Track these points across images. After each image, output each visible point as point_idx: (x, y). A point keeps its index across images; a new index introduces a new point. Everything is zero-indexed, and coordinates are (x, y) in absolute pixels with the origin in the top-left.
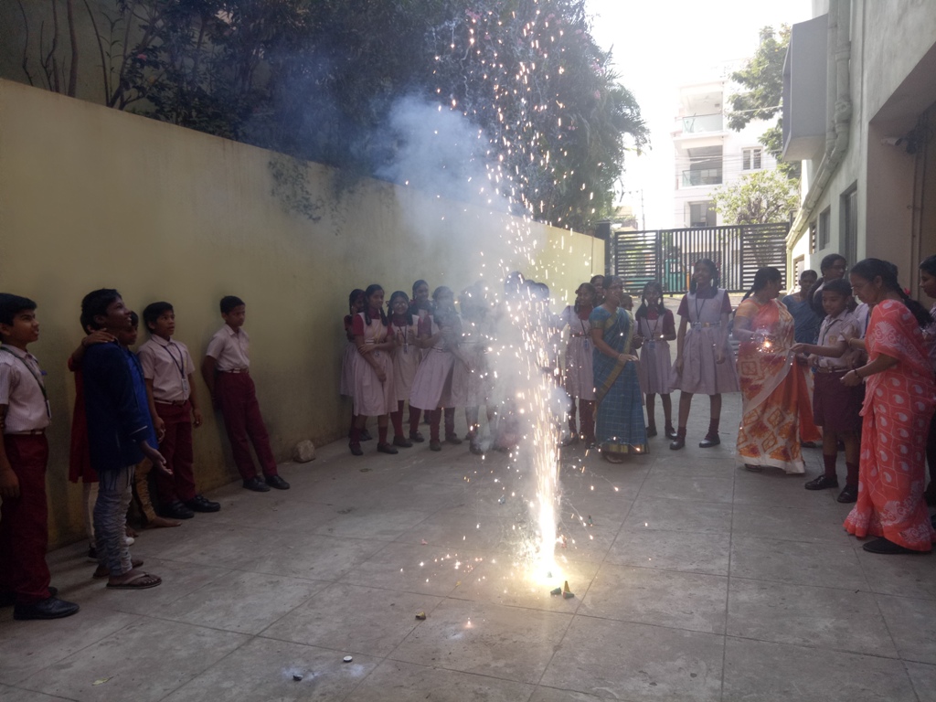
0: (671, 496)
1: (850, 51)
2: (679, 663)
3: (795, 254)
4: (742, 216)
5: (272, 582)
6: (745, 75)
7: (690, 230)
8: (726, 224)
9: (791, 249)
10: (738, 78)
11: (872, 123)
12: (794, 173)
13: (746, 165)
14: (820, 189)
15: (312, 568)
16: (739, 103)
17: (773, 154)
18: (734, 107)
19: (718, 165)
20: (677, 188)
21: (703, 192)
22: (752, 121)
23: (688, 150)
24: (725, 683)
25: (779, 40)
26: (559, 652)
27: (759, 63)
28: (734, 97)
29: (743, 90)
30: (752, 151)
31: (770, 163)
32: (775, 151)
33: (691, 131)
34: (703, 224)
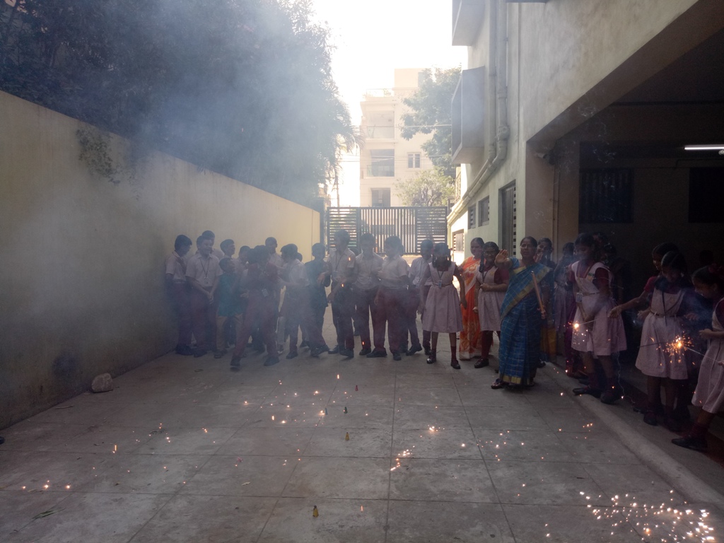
0: (419, 404)
1: (506, 93)
2: (479, 528)
3: (454, 228)
4: (416, 201)
6: (413, 102)
7: (371, 208)
8: (404, 206)
9: (451, 225)
10: (407, 102)
11: (529, 143)
12: (451, 175)
13: (410, 165)
16: (408, 120)
17: (430, 158)
18: (405, 123)
19: (391, 163)
20: (362, 177)
21: (383, 182)
22: (417, 134)
23: (371, 151)
24: (516, 539)
25: (434, 79)
26: (390, 532)
27: (422, 94)
28: (405, 116)
29: (411, 111)
30: (414, 156)
31: (427, 164)
32: (431, 155)
33: (372, 137)
34: (380, 204)
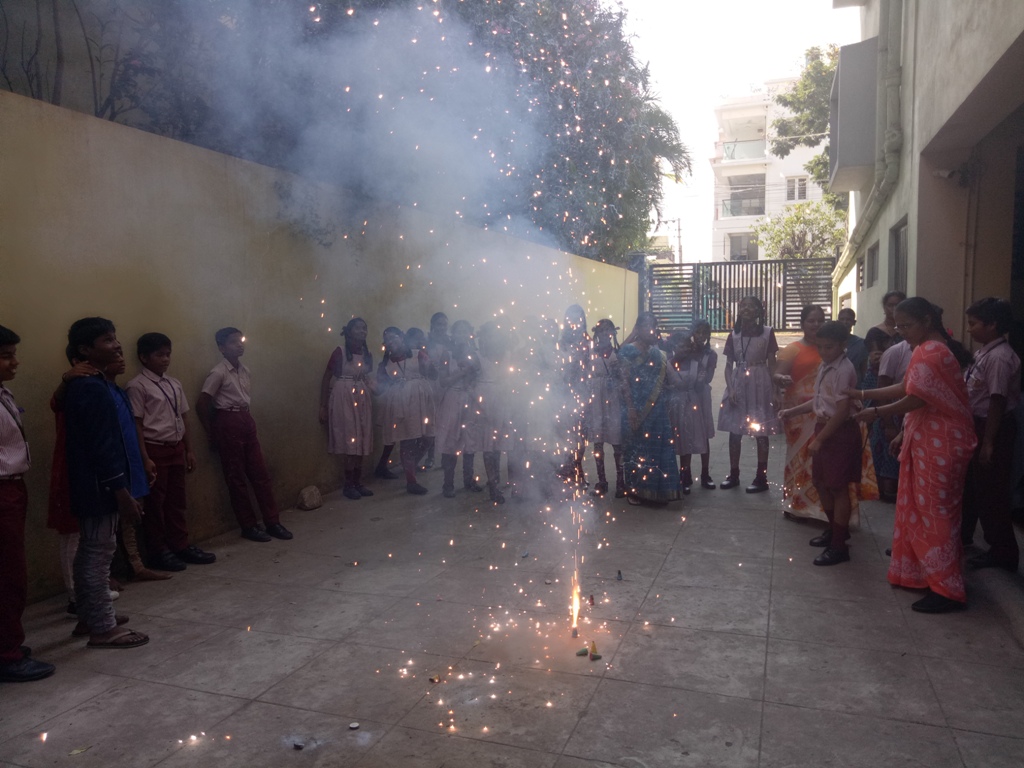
0: (707, 550)
1: (900, 76)
2: (713, 731)
3: (842, 291)
4: (786, 250)
5: (271, 642)
6: (790, 99)
7: (730, 264)
8: (768, 258)
9: (837, 286)
10: (783, 101)
11: (923, 154)
12: (841, 205)
13: (791, 196)
14: (868, 224)
15: (316, 626)
16: (783, 128)
17: (819, 183)
18: (778, 132)
19: (761, 195)
20: (716, 218)
21: (744, 224)
22: (797, 147)
23: (729, 178)
24: (763, 753)
25: (827, 61)
26: (584, 719)
27: (805, 87)
28: (778, 121)
29: (788, 114)
30: (797, 181)
31: (815, 192)
32: (821, 179)
33: (732, 157)
34: (743, 257)
